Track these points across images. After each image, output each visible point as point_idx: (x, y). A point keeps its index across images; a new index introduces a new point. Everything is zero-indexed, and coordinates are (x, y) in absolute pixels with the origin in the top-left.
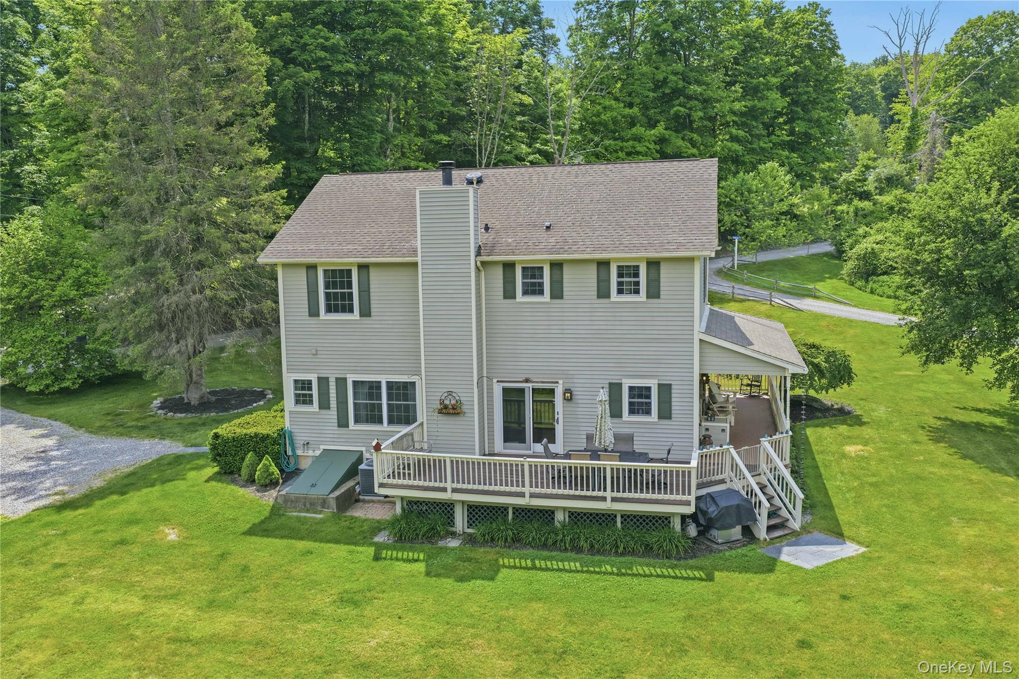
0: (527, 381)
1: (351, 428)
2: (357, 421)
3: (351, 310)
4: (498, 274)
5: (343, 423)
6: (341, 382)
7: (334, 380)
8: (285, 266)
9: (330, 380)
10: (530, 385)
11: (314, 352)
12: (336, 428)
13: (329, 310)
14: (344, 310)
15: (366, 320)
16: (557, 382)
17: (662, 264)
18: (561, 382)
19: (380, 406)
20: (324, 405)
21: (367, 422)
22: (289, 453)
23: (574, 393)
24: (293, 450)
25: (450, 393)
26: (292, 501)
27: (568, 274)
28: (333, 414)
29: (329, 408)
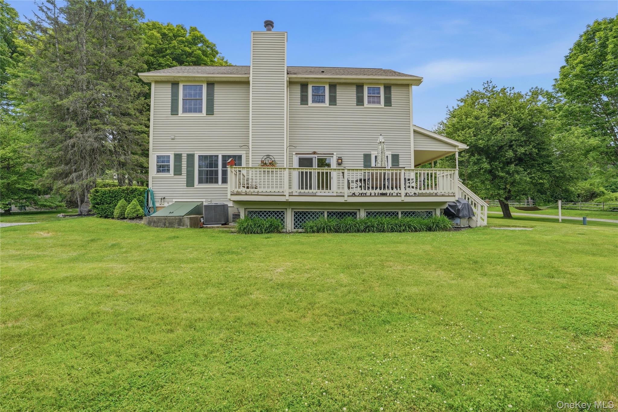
0: (314, 153)
1: (195, 186)
2: (200, 182)
3: (201, 111)
4: (297, 90)
5: (190, 183)
6: (190, 157)
7: (186, 155)
8: (157, 82)
9: (183, 155)
10: (316, 156)
11: (173, 137)
12: (186, 187)
13: (185, 111)
14: (195, 111)
15: (210, 117)
16: (333, 154)
17: (392, 87)
18: (335, 153)
19: (217, 172)
20: (178, 172)
21: (207, 182)
22: (151, 205)
23: (343, 160)
24: (153, 203)
25: (268, 156)
26: (155, 222)
27: (340, 91)
28: (184, 177)
29: (181, 174)
